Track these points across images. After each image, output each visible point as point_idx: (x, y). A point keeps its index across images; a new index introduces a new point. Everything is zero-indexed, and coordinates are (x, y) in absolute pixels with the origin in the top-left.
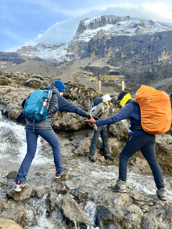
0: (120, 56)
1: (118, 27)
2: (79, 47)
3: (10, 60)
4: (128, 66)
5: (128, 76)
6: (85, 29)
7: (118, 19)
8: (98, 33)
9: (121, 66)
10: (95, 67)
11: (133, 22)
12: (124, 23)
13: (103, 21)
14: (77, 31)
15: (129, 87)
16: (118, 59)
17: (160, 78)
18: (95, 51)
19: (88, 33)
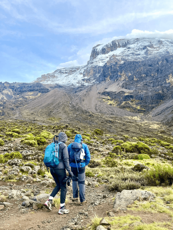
0: (133, 79)
1: (129, 51)
2: (94, 71)
3: (36, 90)
4: (140, 89)
5: (141, 98)
6: (98, 55)
7: (127, 42)
8: (110, 58)
9: (134, 89)
10: (111, 92)
11: (142, 44)
12: (134, 46)
13: (114, 46)
14: (91, 57)
15: (142, 108)
16: (131, 82)
17: (169, 98)
18: (110, 76)
19: (101, 58)
